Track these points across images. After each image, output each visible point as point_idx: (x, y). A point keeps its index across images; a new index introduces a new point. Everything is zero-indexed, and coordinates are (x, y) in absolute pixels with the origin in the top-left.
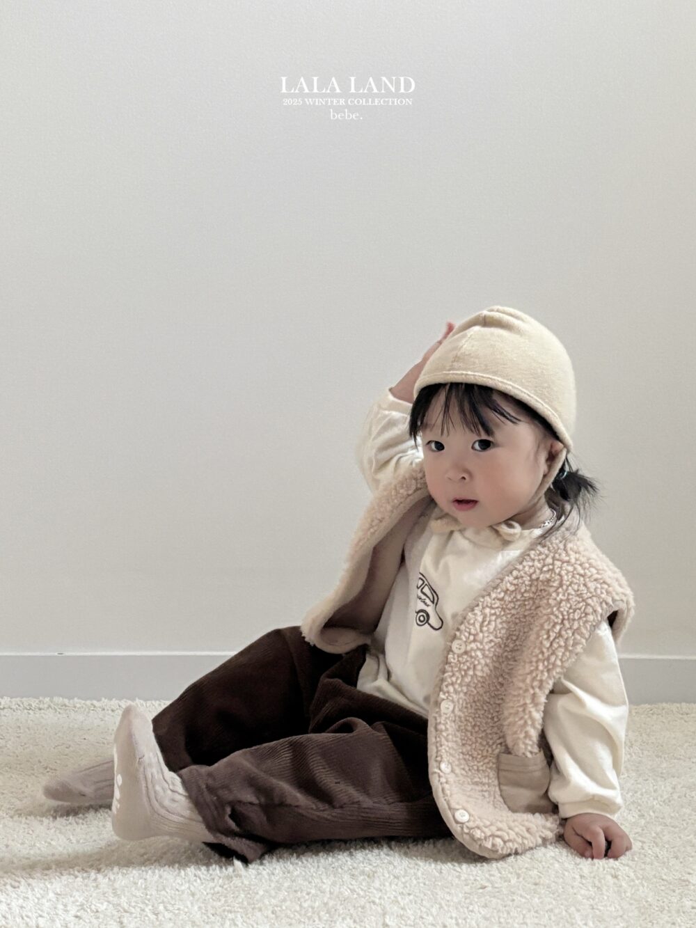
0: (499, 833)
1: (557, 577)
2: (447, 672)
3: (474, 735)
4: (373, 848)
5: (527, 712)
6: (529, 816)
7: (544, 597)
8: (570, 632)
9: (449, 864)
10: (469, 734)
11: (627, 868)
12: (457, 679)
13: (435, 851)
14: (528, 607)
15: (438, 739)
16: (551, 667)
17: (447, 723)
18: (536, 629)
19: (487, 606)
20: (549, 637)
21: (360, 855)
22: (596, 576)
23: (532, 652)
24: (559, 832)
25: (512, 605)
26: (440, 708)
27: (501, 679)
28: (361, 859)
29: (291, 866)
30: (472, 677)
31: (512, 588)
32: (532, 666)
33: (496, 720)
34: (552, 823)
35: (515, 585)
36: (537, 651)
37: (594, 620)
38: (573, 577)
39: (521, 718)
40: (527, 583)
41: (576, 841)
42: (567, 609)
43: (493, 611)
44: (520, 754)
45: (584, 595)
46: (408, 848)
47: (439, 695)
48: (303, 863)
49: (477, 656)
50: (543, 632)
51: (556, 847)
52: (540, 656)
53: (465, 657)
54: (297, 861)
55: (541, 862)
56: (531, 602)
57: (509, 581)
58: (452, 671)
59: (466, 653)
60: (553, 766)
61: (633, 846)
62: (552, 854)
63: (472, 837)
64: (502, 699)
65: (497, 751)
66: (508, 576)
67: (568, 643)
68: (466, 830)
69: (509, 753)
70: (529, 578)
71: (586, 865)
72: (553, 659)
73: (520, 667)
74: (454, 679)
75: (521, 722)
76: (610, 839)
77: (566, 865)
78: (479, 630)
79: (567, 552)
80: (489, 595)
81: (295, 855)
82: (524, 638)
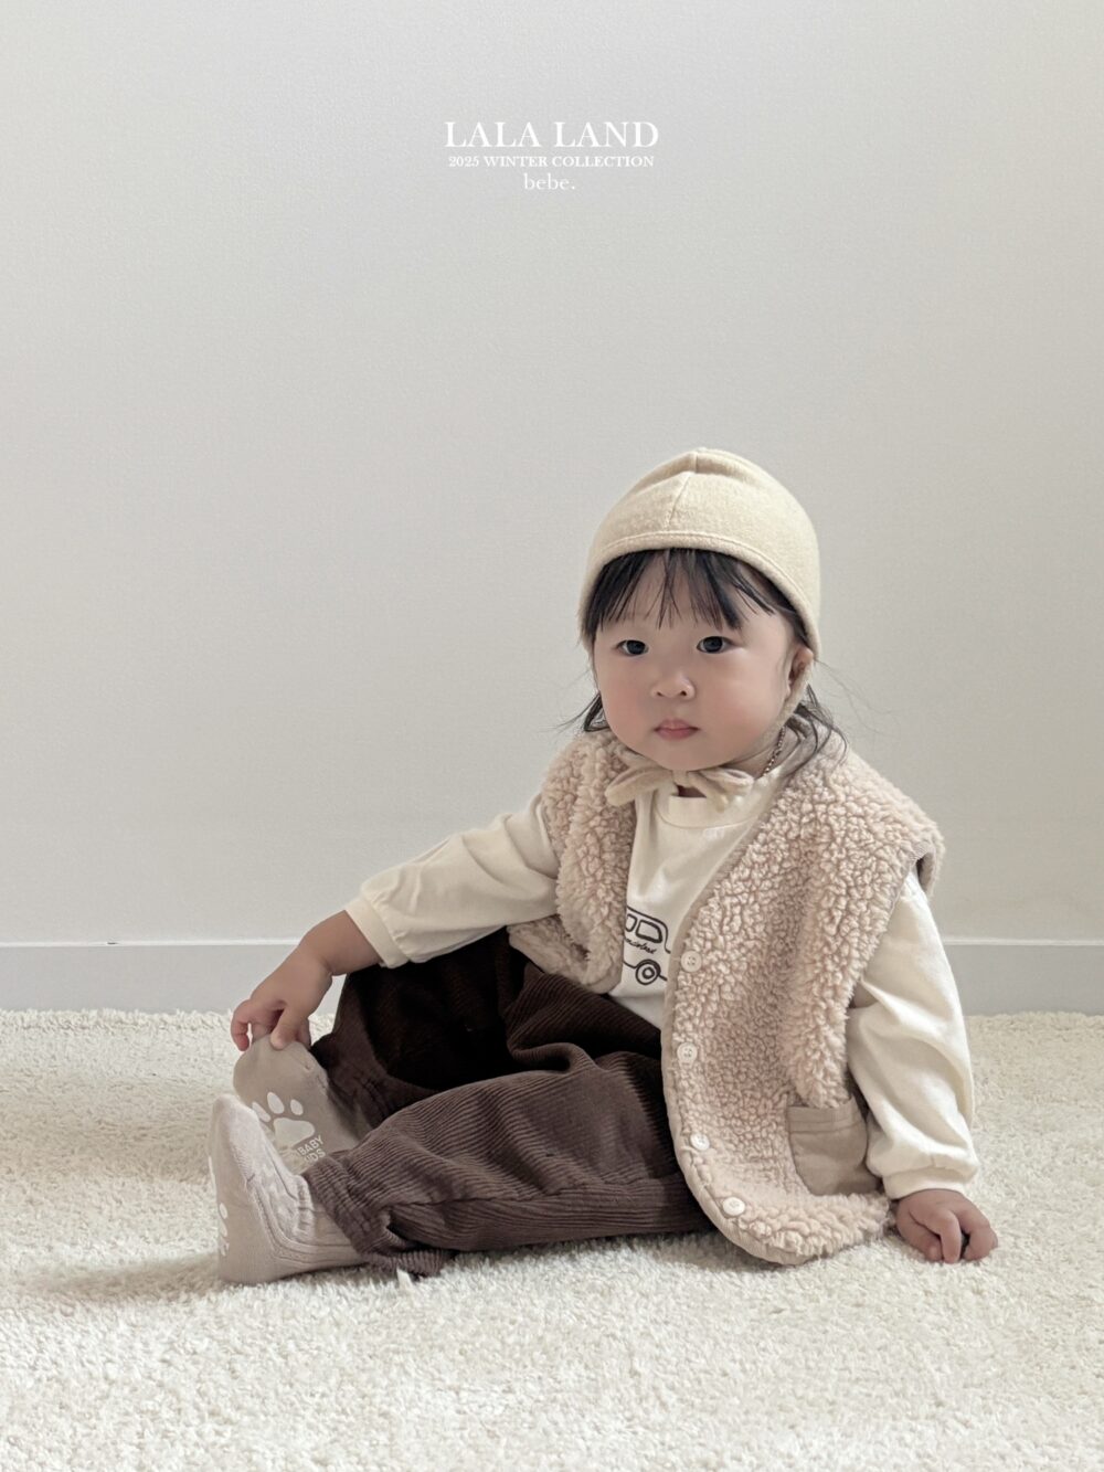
0: (794, 1224)
1: (826, 828)
2: (679, 1002)
3: (739, 1086)
4: (604, 1248)
5: (822, 1039)
6: (841, 1198)
7: (812, 863)
8: (863, 905)
9: (723, 1274)
10: (730, 1087)
11: (995, 1278)
12: (696, 1009)
13: (701, 1253)
14: (792, 883)
15: (681, 1103)
16: (845, 963)
17: (690, 1078)
18: (809, 913)
19: (727, 895)
20: (832, 919)
21: (586, 1260)
22: (882, 814)
23: (812, 947)
24: (888, 1222)
25: (768, 883)
26: (676, 1056)
27: (771, 1000)
28: (589, 1267)
29: (483, 1278)
30: (719, 1004)
31: (762, 859)
32: (817, 968)
33: (772, 1059)
34: (878, 1209)
35: (764, 854)
36: (819, 944)
37: (893, 881)
38: (848, 822)
39: (815, 1051)
40: (783, 846)
41: (916, 1233)
42: (850, 872)
43: (735, 900)
44: (822, 1106)
45: (871, 846)
46: (658, 1248)
47: (672, 1037)
48: (500, 1272)
49: (720, 971)
50: (823, 913)
51: (884, 1245)
52: (826, 950)
53: (703, 975)
54: (491, 1270)
55: (863, 1269)
56: (796, 874)
57: (754, 851)
58: (687, 1000)
59: (703, 969)
60: (869, 1117)
61: (1000, 1243)
62: (879, 1257)
63: (752, 1234)
64: (777, 1027)
65: (782, 1104)
66: (752, 843)
67: (863, 922)
68: (742, 1226)
69: (804, 1105)
70: (783, 839)
71: (932, 1272)
72: (845, 950)
73: (798, 974)
74: (691, 1011)
75: (817, 1056)
76: (967, 1232)
77: (902, 1274)
78: (718, 932)
79: (830, 788)
80: (728, 877)
81: (487, 1260)
82: (796, 930)
